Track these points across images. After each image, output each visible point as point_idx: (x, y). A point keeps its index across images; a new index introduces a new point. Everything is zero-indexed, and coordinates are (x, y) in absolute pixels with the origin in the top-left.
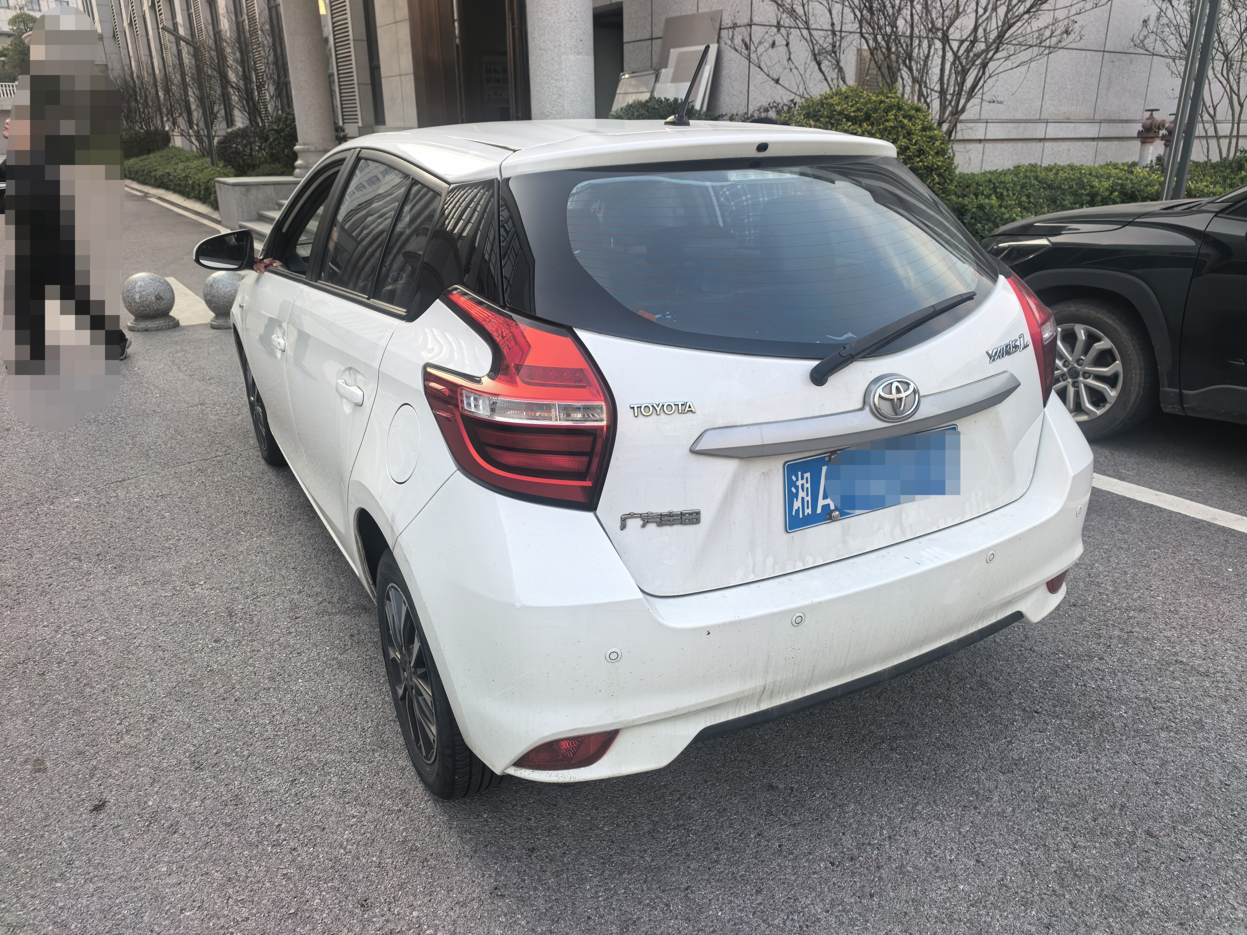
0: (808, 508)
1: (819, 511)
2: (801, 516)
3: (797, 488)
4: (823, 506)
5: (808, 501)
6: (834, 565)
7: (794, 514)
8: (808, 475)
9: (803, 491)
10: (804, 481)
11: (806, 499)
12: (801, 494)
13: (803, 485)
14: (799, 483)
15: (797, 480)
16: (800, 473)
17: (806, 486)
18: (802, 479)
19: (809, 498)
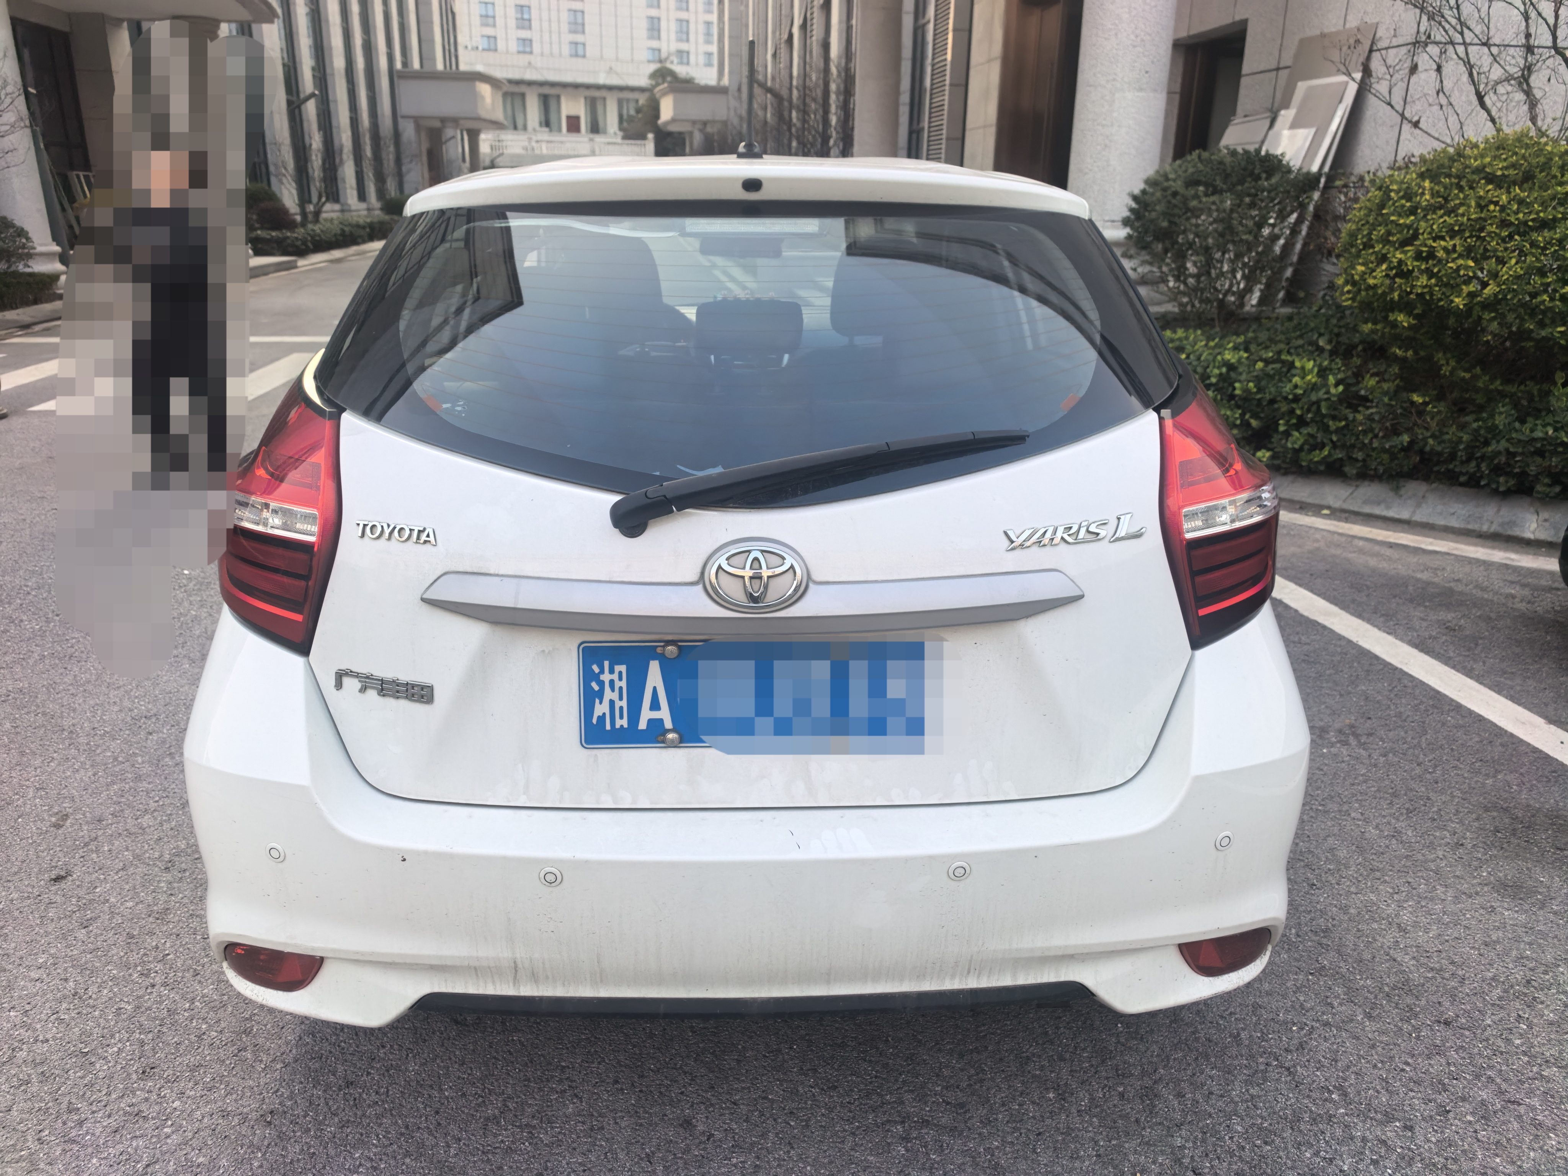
0: (621, 717)
1: (643, 725)
2: (608, 727)
3: (601, 684)
4: (650, 721)
5: (621, 708)
6: (670, 814)
7: (594, 721)
8: (623, 668)
9: (613, 690)
10: (615, 677)
11: (618, 704)
12: (608, 695)
13: (612, 683)
14: (606, 677)
15: (602, 671)
16: (606, 664)
17: (618, 684)
18: (612, 671)
19: (624, 702)
